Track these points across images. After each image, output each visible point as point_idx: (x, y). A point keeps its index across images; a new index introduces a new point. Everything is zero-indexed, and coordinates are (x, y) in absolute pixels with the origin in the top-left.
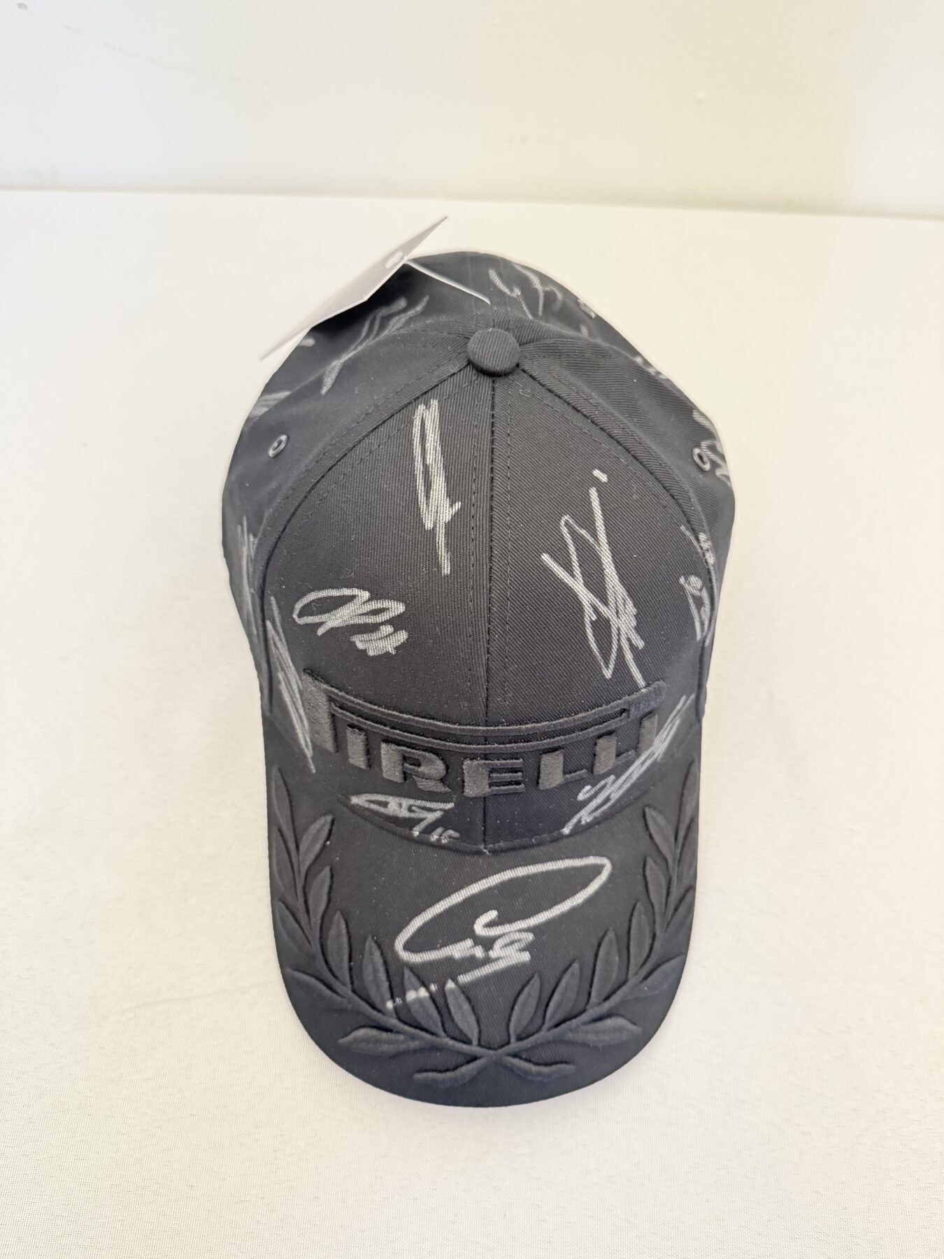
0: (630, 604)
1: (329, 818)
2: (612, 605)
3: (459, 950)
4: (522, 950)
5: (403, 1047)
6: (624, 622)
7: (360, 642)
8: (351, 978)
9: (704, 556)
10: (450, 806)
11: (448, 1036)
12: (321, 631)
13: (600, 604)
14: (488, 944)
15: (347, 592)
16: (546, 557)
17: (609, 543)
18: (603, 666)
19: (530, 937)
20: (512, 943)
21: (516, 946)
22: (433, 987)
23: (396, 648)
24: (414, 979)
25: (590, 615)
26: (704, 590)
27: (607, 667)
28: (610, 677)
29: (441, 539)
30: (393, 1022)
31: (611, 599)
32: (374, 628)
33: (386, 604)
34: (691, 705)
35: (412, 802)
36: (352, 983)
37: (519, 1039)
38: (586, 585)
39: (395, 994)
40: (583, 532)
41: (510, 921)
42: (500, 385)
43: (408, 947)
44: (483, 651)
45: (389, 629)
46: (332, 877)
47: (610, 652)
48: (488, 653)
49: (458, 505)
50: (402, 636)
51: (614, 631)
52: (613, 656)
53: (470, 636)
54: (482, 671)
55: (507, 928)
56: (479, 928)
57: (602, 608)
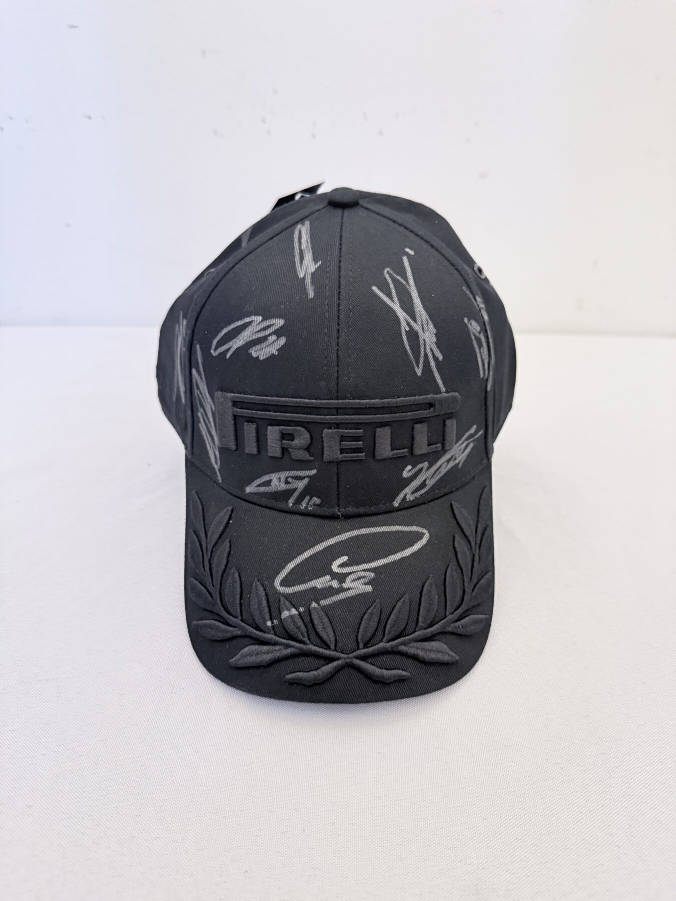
0: (431, 326)
1: (230, 508)
2: (419, 322)
3: (320, 583)
4: (366, 584)
5: (278, 654)
6: (428, 336)
7: (254, 353)
8: (241, 612)
9: (480, 312)
10: (314, 472)
11: (312, 644)
12: (228, 356)
13: (411, 320)
14: (342, 578)
15: (247, 320)
16: (374, 288)
17: (416, 285)
18: (415, 365)
19: (373, 575)
20: (359, 578)
21: (362, 581)
22: (301, 609)
23: (278, 350)
24: (287, 603)
25: (404, 327)
26: (482, 334)
27: (418, 366)
28: (420, 375)
29: (308, 281)
30: (270, 636)
31: (418, 319)
32: (265, 338)
33: (273, 321)
34: (481, 435)
35: (287, 473)
36: (242, 615)
37: (366, 646)
38: (402, 307)
39: (273, 618)
40: (399, 278)
41: (358, 564)
42: (347, 212)
43: (284, 583)
44: (334, 344)
45: (274, 337)
46: (230, 547)
47: (419, 357)
48: (338, 345)
49: (319, 263)
50: (283, 341)
51: (422, 342)
52: (422, 360)
53: (326, 334)
54: (334, 358)
55: (355, 568)
56: (335, 567)
57: (412, 323)
